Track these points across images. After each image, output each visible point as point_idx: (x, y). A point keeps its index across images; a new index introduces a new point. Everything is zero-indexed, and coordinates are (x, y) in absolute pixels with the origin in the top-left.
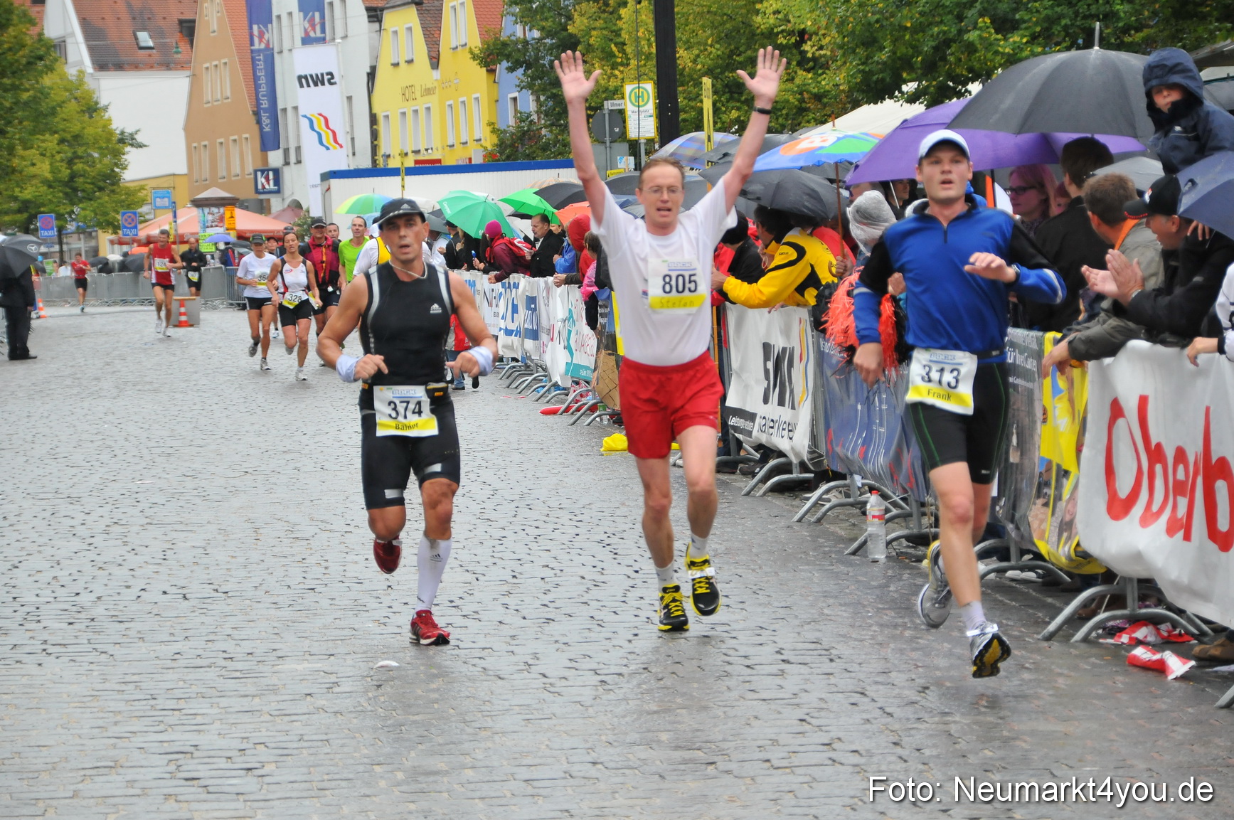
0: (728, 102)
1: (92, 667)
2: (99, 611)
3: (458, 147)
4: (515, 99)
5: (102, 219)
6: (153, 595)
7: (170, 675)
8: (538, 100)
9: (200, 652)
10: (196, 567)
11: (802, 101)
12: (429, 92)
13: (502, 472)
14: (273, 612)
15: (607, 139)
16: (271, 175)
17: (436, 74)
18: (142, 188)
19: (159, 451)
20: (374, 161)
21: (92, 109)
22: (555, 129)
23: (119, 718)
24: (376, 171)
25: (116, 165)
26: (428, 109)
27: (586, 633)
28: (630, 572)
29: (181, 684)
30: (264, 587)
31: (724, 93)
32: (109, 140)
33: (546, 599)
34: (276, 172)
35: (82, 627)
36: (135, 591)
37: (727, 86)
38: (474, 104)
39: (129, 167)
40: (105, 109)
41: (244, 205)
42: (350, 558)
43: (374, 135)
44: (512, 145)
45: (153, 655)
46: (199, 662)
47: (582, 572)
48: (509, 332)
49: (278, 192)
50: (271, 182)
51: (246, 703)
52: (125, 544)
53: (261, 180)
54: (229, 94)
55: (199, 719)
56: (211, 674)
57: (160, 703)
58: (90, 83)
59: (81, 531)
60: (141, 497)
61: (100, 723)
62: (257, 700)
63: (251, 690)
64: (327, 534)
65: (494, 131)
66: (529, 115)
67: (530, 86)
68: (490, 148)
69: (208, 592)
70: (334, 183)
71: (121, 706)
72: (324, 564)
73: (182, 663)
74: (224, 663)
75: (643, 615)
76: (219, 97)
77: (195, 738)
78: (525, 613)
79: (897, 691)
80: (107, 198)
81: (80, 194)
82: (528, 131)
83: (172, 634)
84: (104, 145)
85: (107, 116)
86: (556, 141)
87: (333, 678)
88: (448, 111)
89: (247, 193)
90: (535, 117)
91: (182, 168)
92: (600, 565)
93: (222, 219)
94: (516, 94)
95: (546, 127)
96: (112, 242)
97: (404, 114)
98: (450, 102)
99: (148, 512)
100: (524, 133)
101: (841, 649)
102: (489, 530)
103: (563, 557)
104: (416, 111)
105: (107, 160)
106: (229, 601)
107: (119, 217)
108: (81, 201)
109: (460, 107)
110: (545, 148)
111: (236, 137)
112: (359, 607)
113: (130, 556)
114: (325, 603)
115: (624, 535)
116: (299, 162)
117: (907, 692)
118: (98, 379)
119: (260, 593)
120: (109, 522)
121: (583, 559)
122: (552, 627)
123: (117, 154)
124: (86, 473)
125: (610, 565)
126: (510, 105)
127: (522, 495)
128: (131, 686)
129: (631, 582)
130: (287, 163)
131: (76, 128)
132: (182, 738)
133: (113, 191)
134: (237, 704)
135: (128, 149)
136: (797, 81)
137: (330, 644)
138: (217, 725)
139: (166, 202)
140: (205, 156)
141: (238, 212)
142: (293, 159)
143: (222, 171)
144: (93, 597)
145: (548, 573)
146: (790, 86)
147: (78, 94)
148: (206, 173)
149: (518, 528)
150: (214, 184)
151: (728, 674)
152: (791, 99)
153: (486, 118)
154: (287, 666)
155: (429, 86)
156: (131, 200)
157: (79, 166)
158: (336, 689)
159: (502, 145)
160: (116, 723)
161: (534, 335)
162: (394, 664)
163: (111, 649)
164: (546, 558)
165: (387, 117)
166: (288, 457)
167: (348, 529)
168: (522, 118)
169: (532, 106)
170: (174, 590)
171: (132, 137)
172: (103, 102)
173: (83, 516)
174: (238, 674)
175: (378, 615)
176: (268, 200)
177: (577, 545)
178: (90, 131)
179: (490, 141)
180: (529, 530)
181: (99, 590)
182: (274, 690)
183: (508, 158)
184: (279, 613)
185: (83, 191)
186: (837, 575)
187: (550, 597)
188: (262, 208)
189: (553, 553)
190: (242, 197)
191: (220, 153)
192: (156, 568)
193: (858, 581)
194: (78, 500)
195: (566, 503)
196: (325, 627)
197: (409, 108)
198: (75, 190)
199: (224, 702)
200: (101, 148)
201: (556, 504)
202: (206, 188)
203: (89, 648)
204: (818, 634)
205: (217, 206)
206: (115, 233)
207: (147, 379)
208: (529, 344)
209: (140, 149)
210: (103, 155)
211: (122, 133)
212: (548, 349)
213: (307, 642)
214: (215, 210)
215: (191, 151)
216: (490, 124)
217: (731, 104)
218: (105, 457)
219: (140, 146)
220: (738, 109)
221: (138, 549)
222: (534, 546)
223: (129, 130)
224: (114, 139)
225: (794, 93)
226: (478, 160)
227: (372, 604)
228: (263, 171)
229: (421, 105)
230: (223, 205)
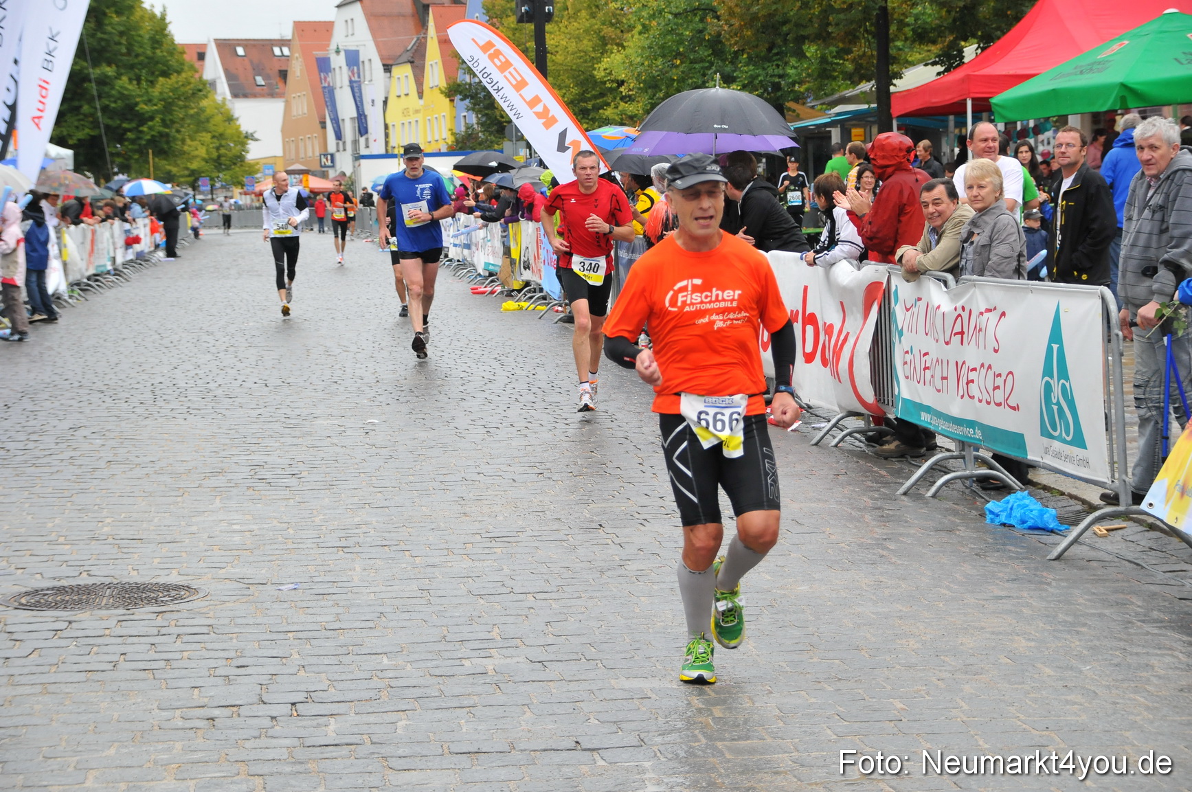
0: (582, 119)
1: (213, 421)
2: (219, 392)
3: (433, 143)
4: (465, 116)
5: (235, 180)
6: (249, 384)
7: (255, 426)
8: (477, 117)
9: (272, 414)
10: (273, 370)
11: (622, 119)
12: (417, 111)
13: (445, 321)
14: (313, 394)
15: (514, 139)
16: (329, 157)
17: (421, 102)
18: (258, 163)
19: (258, 307)
20: (387, 150)
21: (230, 119)
22: (487, 134)
23: (226, 447)
24: (387, 155)
25: (243, 151)
26: (417, 121)
27: (482, 407)
28: (509, 374)
29: (260, 430)
30: (310, 381)
31: (580, 114)
32: (239, 137)
33: (462, 389)
34: (332, 155)
35: (210, 400)
36: (239, 382)
37: (581, 110)
38: (442, 119)
39: (251, 152)
40: (237, 119)
41: (314, 174)
42: (358, 366)
43: (387, 135)
44: (462, 142)
45: (247, 415)
46: (271, 419)
47: (484, 374)
48: (455, 245)
49: (333, 166)
50: (329, 161)
51: (296, 441)
52: (236, 357)
53: (324, 160)
54: (306, 111)
55: (269, 449)
56: (276, 426)
57: (249, 440)
58: (229, 105)
59: (213, 350)
60: (246, 332)
61: (216, 450)
62: (301, 439)
63: (298, 434)
64: (346, 353)
65: (452, 134)
66: (473, 125)
67: (473, 109)
68: (450, 143)
69: (279, 382)
70: (363, 161)
71: (228, 441)
72: (344, 369)
73: (262, 419)
74: (284, 420)
75: (514, 397)
76: (300, 113)
77: (266, 458)
78: (450, 396)
79: (644, 437)
80: (237, 169)
81: (223, 167)
82: (471, 134)
83: (258, 405)
84: (236, 139)
85: (238, 123)
86: (487, 140)
87: (343, 428)
88: (428, 122)
89: (315, 167)
90: (476, 126)
91: (280, 153)
92: (494, 371)
93: (301, 181)
94: (465, 114)
95: (481, 132)
96: (241, 194)
97: (403, 124)
98: (429, 118)
99: (250, 340)
100: (470, 135)
101: (619, 415)
102: (435, 351)
103: (474, 366)
104: (410, 123)
105: (239, 147)
106: (290, 388)
107: (244, 180)
108: (224, 170)
109: (435, 121)
110: (480, 144)
111: (309, 136)
112: (360, 392)
113: (238, 364)
114: (342, 389)
115: (508, 355)
116: (344, 150)
117: (650, 438)
118: (228, 269)
119: (307, 384)
120: (228, 345)
121: (484, 368)
122: (463, 404)
123: (244, 144)
124: (218, 319)
125: (499, 371)
126: (462, 120)
127: (455, 334)
128: (233, 431)
129: (509, 380)
130: (338, 151)
131: (221, 130)
132: (258, 458)
133: (242, 165)
134: (289, 441)
135: (250, 142)
136: (620, 108)
137: (343, 411)
138: (278, 452)
139: (271, 172)
140: (293, 146)
141: (310, 178)
142: (341, 148)
143: (302, 155)
144: (216, 384)
145: (463, 375)
146: (616, 111)
147: (223, 110)
148: (293, 156)
149: (451, 351)
150: (297, 161)
151: (555, 428)
152: (617, 118)
153: (449, 126)
154: (318, 422)
155: (418, 108)
156: (251, 170)
157: (222, 151)
158: (344, 434)
159: (457, 141)
160: (224, 450)
161: (468, 246)
162: (376, 421)
163: (224, 412)
164: (465, 367)
165: (394, 125)
166: (329, 312)
167: (358, 350)
168: (468, 127)
169: (474, 120)
170: (261, 381)
171: (252, 135)
172: (236, 115)
173: (214, 342)
174: (292, 426)
175: (369, 396)
176: (328, 171)
177: (482, 360)
178: (229, 132)
179: (450, 140)
180: (457, 352)
181: (220, 381)
182: (310, 434)
183: (461, 148)
184: (316, 394)
185: (225, 165)
186: (621, 377)
187: (464, 388)
188: (324, 175)
189: (468, 365)
190: (312, 169)
191: (301, 144)
192: (252, 370)
193: (632, 381)
194: (212, 333)
195: (479, 338)
196: (341, 402)
197: (406, 121)
198: (220, 164)
199: (282, 440)
200: (235, 141)
201: (473, 339)
202: (293, 164)
203: (212, 411)
204: (607, 408)
205: (299, 174)
206: (242, 188)
207: (255, 269)
208: (466, 252)
209: (256, 142)
210: (235, 145)
211: (247, 133)
212: (476, 255)
213: (331, 410)
214: (297, 176)
215: (285, 143)
216: (450, 130)
217: (583, 121)
218: (228, 311)
219: (257, 140)
220: (587, 123)
221: (243, 360)
222: (458, 360)
223: (250, 131)
224: (242, 136)
225: (618, 115)
226: (444, 150)
227: (367, 390)
228: (324, 155)
229: (413, 119)
230: (302, 174)
